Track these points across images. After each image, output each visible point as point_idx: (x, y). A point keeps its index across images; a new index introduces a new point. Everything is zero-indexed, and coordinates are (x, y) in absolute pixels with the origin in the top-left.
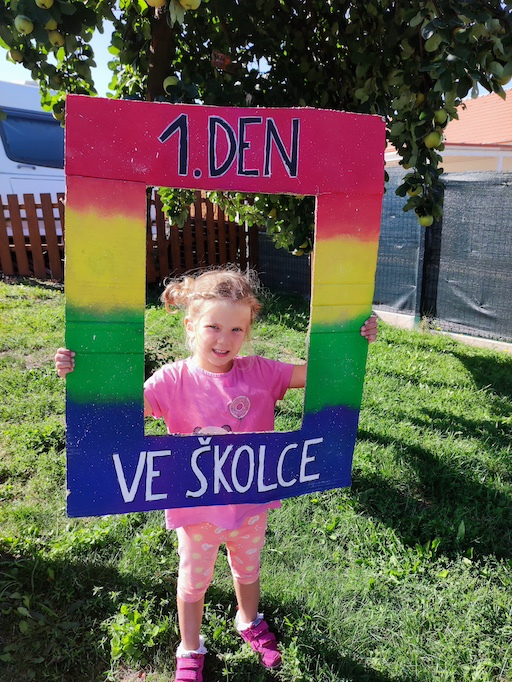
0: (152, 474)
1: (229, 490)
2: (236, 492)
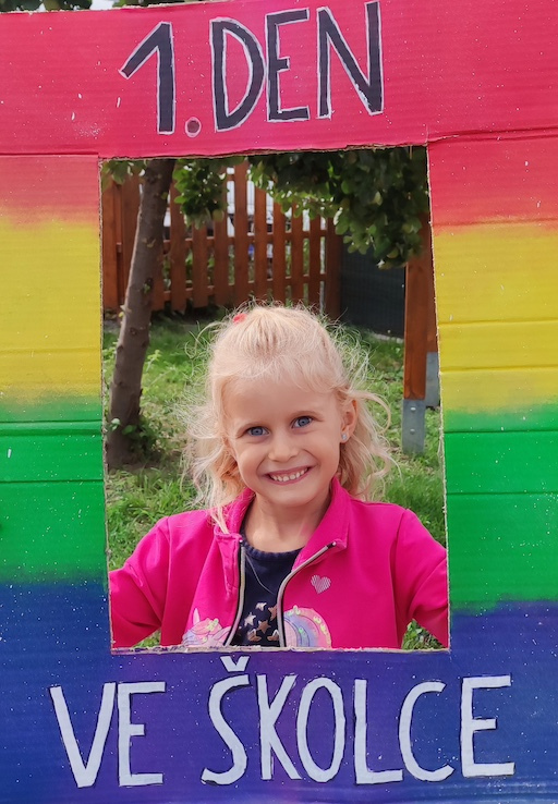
0: (129, 730)
1: (293, 774)
2: (307, 780)
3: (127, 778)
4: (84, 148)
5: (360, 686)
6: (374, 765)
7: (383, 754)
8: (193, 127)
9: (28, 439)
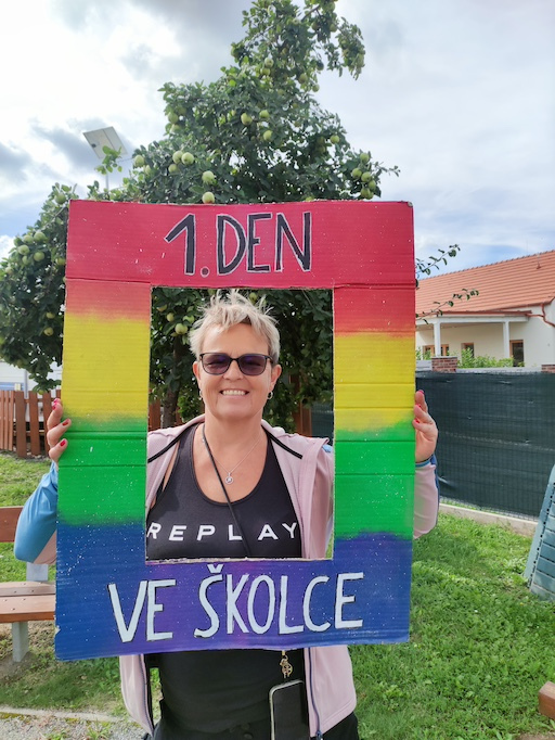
0: (154, 608)
1: (245, 630)
2: (252, 633)
3: (152, 636)
4: (142, 279)
5: (284, 579)
6: (289, 623)
7: (295, 617)
8: (205, 272)
9: (103, 441)
